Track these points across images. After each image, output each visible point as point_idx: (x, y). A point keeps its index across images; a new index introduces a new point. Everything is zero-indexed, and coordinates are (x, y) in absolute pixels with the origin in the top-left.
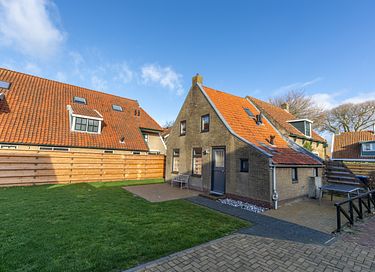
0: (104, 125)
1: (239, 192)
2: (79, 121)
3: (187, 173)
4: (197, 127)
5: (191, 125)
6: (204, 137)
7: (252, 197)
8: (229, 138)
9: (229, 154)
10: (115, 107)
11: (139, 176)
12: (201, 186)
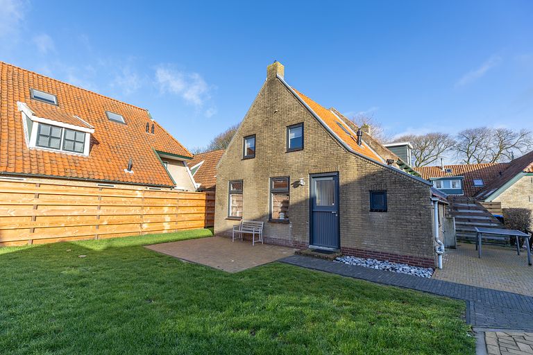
0: (94, 142)
1: (368, 244)
2: (45, 130)
3: (260, 219)
4: (278, 143)
5: (266, 142)
6: (294, 158)
7: (397, 252)
8: (347, 159)
9: (347, 185)
10: (111, 115)
11: (167, 226)
12: (289, 237)
